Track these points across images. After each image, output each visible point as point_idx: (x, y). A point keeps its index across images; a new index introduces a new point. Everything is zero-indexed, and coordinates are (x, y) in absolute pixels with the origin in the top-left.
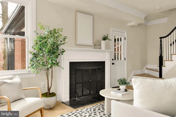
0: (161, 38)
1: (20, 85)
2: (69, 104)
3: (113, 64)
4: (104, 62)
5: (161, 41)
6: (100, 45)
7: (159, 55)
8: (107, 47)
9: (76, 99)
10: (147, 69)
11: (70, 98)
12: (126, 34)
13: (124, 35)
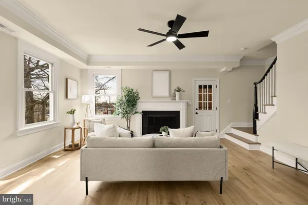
0: (255, 84)
3: (197, 113)
4: (179, 111)
5: (256, 88)
6: (175, 96)
12: (218, 81)
13: (215, 83)
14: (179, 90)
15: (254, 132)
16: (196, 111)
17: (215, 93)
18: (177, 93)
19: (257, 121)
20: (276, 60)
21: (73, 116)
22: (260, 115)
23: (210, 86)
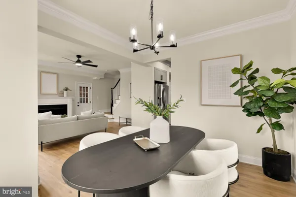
0: (112, 89)
3: (78, 106)
5: (112, 91)
6: (63, 94)
8: (68, 95)
13: (90, 86)
14: (67, 89)
15: (112, 113)
16: (78, 104)
17: (90, 92)
22: (114, 105)
23: (87, 88)
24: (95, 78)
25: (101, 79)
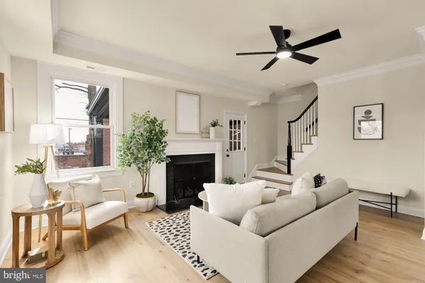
0: (289, 122)
1: (99, 186)
2: (165, 208)
3: (228, 156)
4: (214, 154)
5: (289, 127)
6: (209, 133)
7: (287, 145)
8: (218, 136)
9: (176, 201)
10: (277, 161)
11: (167, 200)
12: (246, 116)
13: (243, 118)
14: (214, 125)
15: (289, 172)
16: (228, 153)
17: (244, 130)
18: (212, 129)
19: (292, 161)
20: (317, 98)
21: (43, 178)
23: (239, 122)
24: (255, 103)
25: (263, 104)
